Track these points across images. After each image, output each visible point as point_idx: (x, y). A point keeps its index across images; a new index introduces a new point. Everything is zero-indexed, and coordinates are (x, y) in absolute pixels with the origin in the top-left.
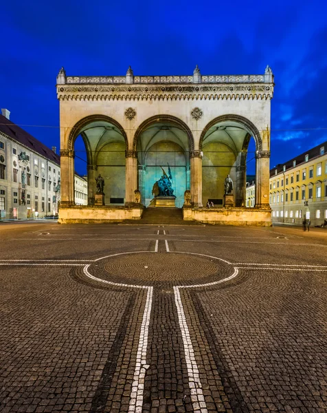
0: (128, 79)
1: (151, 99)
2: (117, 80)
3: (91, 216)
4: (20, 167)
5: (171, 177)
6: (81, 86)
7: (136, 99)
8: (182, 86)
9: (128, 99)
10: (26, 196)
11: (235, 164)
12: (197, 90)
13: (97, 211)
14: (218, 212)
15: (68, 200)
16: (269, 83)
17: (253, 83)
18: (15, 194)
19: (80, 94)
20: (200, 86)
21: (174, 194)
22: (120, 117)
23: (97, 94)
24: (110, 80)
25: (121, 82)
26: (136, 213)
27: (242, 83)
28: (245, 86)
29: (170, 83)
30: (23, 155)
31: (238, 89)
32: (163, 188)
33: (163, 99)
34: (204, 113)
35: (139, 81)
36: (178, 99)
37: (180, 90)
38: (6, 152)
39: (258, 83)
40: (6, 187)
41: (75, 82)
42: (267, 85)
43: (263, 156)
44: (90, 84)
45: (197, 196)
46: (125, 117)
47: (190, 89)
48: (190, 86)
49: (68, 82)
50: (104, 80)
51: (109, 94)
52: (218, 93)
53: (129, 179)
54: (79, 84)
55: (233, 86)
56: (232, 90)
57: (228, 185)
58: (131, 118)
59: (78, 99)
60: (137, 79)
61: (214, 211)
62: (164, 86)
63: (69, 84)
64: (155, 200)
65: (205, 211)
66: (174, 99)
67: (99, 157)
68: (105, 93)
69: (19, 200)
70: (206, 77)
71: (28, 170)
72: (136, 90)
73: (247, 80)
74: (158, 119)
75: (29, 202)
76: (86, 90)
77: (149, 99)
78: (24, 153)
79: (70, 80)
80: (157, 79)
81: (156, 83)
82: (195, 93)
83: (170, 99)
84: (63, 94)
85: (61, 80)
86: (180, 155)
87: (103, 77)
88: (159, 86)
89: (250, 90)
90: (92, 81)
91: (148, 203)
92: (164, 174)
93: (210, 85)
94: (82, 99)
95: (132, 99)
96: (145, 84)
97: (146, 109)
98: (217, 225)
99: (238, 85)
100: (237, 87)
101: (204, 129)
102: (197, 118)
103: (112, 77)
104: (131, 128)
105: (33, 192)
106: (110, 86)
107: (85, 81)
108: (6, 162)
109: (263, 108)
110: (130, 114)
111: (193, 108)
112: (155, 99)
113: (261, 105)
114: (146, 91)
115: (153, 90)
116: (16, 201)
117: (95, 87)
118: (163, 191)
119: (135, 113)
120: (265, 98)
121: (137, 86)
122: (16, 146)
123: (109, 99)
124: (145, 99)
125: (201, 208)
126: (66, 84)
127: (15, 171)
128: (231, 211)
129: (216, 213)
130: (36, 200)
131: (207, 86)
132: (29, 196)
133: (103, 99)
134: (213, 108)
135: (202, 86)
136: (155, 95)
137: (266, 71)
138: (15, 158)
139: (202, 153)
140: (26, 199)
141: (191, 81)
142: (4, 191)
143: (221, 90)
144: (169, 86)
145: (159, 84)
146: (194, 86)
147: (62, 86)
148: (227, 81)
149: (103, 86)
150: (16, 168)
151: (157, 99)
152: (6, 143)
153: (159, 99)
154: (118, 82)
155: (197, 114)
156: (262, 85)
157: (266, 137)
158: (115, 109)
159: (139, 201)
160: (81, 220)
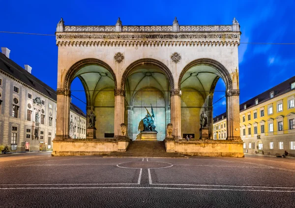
0: (118, 28)
1: (137, 45)
2: (108, 29)
3: (82, 149)
4: (35, 109)
5: (153, 116)
6: (77, 34)
7: (124, 45)
8: (163, 34)
9: (117, 45)
10: (39, 132)
11: (203, 106)
12: (176, 37)
13: (88, 143)
14: (196, 144)
15: (62, 134)
16: (237, 32)
17: (224, 32)
18: (28, 130)
19: (76, 40)
20: (178, 34)
21: (156, 129)
22: (110, 61)
23: (90, 40)
24: (102, 29)
25: (111, 30)
26: (122, 146)
27: (214, 32)
28: (216, 34)
29: (153, 32)
30: (38, 100)
31: (211, 36)
32: (147, 125)
33: (147, 45)
34: (183, 57)
35: (127, 30)
36: (160, 45)
37: (162, 38)
38: (20, 96)
39: (227, 32)
40: (19, 125)
41: (72, 30)
42: (234, 34)
43: (233, 94)
44: (84, 32)
45: (177, 130)
46: (115, 60)
47: (170, 37)
48: (170, 34)
49: (66, 30)
50: (97, 29)
51: (101, 40)
52: (194, 40)
53: (117, 115)
54: (75, 32)
55: (206, 34)
56: (206, 37)
57: (204, 120)
58: (119, 61)
59: (74, 45)
60: (125, 29)
61: (192, 143)
62: (148, 34)
63: (67, 32)
64: (140, 135)
65: (185, 143)
66: (156, 45)
67: (96, 100)
68: (97, 40)
69: (32, 136)
70: (184, 27)
71: (43, 112)
72: (124, 37)
73: (218, 30)
74: (143, 63)
75: (42, 138)
76: (81, 37)
77: (135, 45)
78: (39, 98)
79: (68, 29)
80: (142, 29)
81: (141, 32)
82: (174, 40)
83: (153, 45)
84: (61, 40)
85: (60, 28)
86: (160, 98)
87: (96, 26)
88: (144, 34)
89: (220, 37)
90: (87, 30)
91: (135, 137)
92: (148, 113)
93: (187, 34)
94: (78, 45)
95: (121, 45)
96: (132, 32)
97: (133, 53)
98: (195, 156)
99: (211, 34)
100: (210, 35)
101: (183, 71)
102: (176, 61)
103: (104, 26)
104: (119, 70)
105: (46, 130)
106: (101, 34)
107: (81, 30)
108: (20, 104)
109: (232, 53)
110: (119, 58)
111: (173, 53)
112: (140, 45)
113: (230, 51)
114: (133, 38)
115: (139, 37)
116: (28, 136)
117: (89, 34)
118: (147, 127)
119: (123, 58)
120: (233, 45)
121: (125, 34)
122: (31, 92)
123: (101, 45)
124: (131, 45)
125: (180, 140)
126: (64, 32)
127: (30, 112)
128: (207, 143)
129: (194, 145)
130: (50, 136)
131: (184, 34)
132: (42, 133)
133: (96, 45)
134: (190, 52)
135: (181, 34)
136: (140, 41)
137: (234, 22)
138: (30, 101)
139: (181, 91)
140: (40, 135)
141: (171, 30)
142: (16, 128)
143: (196, 38)
144: (152, 34)
145: (144, 32)
146: (173, 34)
147: (60, 34)
148: (201, 30)
149: (95, 34)
150: (31, 109)
151: (142, 45)
152: (21, 88)
153: (144, 45)
154: (109, 30)
155: (176, 58)
156: (231, 33)
157: (236, 78)
158: (106, 53)
159: (125, 134)
160: (74, 152)
